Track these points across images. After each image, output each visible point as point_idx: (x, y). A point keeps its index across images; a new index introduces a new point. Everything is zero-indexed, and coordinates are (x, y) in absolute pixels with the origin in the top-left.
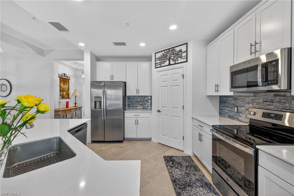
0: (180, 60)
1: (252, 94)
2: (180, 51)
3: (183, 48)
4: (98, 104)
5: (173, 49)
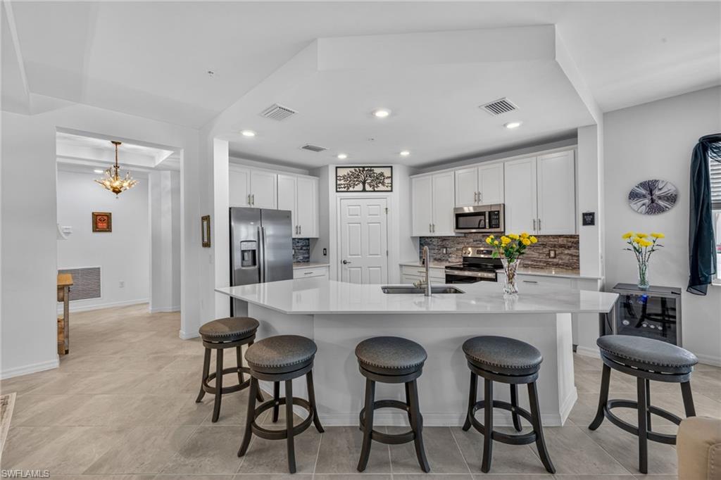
0: (381, 187)
1: (463, 235)
2: (382, 174)
3: (387, 172)
4: (248, 257)
5: (371, 169)
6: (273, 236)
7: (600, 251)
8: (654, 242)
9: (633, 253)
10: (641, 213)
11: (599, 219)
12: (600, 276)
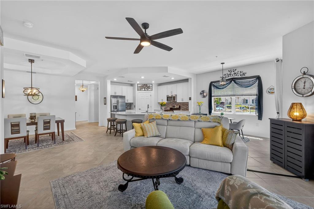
0: (149, 90)
1: (168, 102)
2: (150, 86)
4: (115, 107)
5: (147, 85)
6: (121, 102)
9: (198, 106)
10: (202, 97)
11: (192, 99)
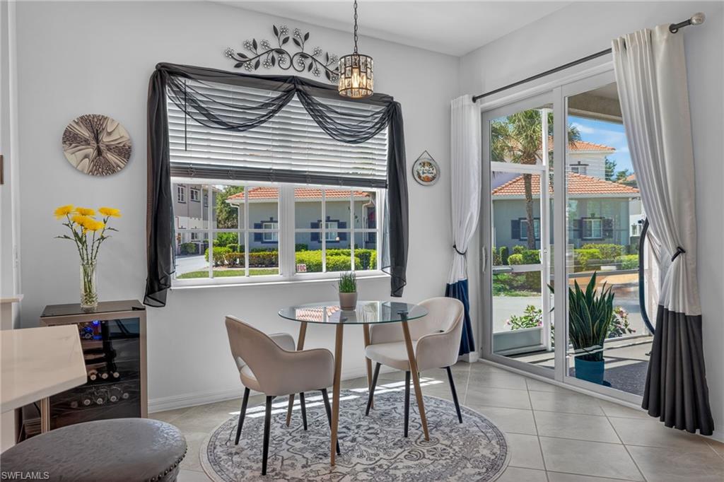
7: (14, 244)
8: (105, 222)
9: (72, 244)
10: (82, 172)
12: (14, 296)
